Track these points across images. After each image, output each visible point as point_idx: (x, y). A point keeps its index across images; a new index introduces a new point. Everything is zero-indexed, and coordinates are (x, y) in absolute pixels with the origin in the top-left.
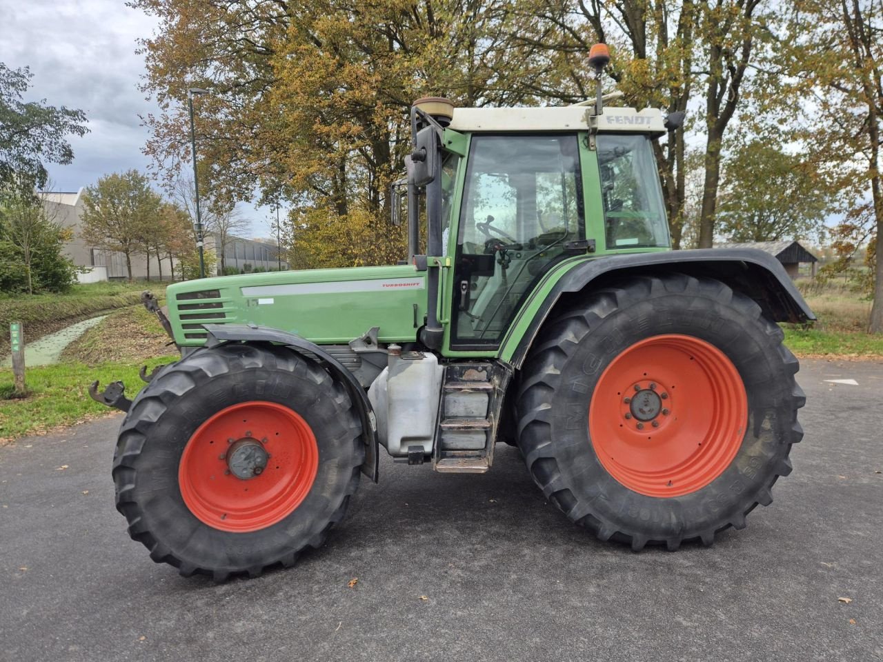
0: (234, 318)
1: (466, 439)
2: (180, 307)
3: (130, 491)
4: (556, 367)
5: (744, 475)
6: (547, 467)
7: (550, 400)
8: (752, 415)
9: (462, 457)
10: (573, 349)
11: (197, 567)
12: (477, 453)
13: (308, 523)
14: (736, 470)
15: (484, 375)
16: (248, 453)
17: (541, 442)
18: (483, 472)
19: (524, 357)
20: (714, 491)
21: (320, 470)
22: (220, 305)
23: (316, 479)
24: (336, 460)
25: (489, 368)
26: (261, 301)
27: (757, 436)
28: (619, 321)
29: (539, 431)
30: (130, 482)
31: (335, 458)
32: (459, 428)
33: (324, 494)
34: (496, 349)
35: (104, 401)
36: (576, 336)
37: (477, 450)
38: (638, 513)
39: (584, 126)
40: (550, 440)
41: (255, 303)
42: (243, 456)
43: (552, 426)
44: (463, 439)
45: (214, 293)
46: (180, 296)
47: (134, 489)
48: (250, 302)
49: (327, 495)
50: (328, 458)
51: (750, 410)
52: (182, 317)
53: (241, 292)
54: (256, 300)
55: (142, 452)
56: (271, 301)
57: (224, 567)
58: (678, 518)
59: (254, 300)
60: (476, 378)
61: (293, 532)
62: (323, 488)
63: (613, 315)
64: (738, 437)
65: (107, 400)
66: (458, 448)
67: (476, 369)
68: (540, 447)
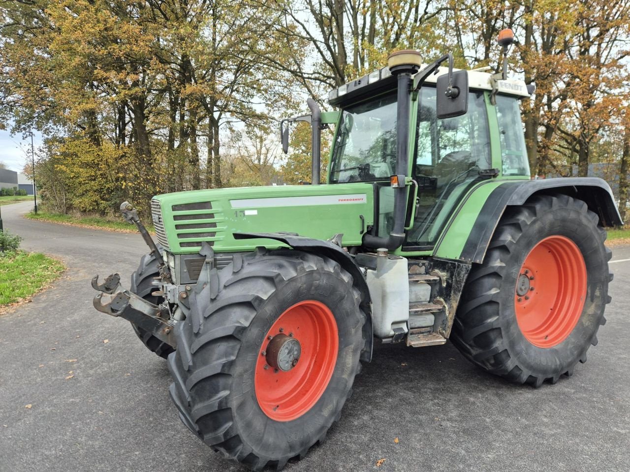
0: (225, 228)
1: (422, 319)
2: (176, 218)
3: (226, 398)
4: (501, 261)
5: (587, 327)
6: (492, 335)
7: (498, 285)
8: (589, 287)
9: (418, 333)
10: (513, 247)
11: (269, 460)
12: (428, 329)
13: (335, 402)
14: (582, 324)
15: (423, 270)
16: (289, 348)
17: (490, 317)
18: (443, 343)
19: (485, 254)
20: (573, 340)
21: (339, 356)
22: (211, 216)
23: (336, 364)
24: (352, 346)
25: (427, 264)
26: (247, 213)
27: (592, 301)
28: (537, 226)
29: (490, 309)
30: (224, 389)
31: (351, 344)
32: (422, 311)
33: (344, 376)
34: (431, 249)
35: (110, 311)
36: (513, 238)
37: (428, 327)
38: (540, 360)
39: (488, 87)
40: (498, 314)
41: (242, 214)
42: (287, 351)
43: (500, 305)
44: (419, 319)
45: (206, 205)
46: (175, 208)
47: (229, 395)
48: (238, 213)
49: (345, 376)
50: (346, 345)
51: (588, 284)
52: (177, 227)
53: (229, 203)
54: (243, 211)
55: (237, 357)
56: (255, 212)
57: (286, 455)
58: (560, 361)
59: (241, 212)
60: (418, 272)
61: (326, 413)
62: (343, 370)
63: (534, 222)
64: (581, 302)
65: (113, 311)
66: (416, 326)
67: (418, 264)
68: (489, 320)
